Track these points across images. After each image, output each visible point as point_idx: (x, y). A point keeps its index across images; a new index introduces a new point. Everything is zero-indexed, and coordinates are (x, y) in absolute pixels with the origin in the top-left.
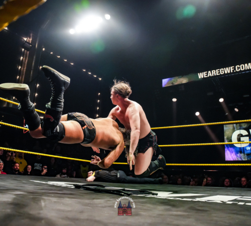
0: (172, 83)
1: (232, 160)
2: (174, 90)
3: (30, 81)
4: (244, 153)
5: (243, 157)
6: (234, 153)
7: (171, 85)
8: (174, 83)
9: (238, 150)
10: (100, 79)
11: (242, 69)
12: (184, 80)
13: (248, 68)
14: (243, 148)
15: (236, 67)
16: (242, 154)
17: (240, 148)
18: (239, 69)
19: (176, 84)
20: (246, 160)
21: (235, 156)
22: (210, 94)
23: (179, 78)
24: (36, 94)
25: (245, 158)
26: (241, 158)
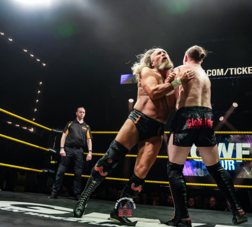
1: (187, 175)
4: (201, 168)
5: (199, 172)
6: (190, 167)
7: (131, 83)
8: (134, 80)
9: (195, 164)
10: (44, 65)
11: (213, 75)
13: (220, 75)
14: (201, 162)
15: (208, 71)
16: (199, 169)
17: (198, 162)
18: (210, 75)
20: (203, 175)
21: (191, 171)
25: (201, 174)
26: (197, 173)
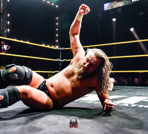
0: (112, 7)
2: (114, 12)
3: (2, 12)
7: (111, 8)
8: (113, 6)
10: (57, 6)
12: (121, 4)
19: (114, 7)
22: (142, 14)
23: (117, 2)
24: (9, 23)
